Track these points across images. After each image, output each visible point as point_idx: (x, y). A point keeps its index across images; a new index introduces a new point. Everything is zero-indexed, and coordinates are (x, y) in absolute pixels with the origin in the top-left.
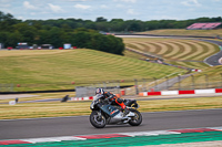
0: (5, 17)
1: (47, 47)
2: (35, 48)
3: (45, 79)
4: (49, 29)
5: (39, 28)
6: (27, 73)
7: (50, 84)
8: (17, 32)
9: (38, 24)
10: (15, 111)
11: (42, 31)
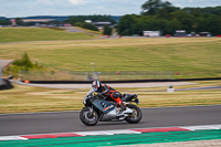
0: (163, 5)
1: (205, 35)
2: (193, 36)
3: (203, 66)
4: (207, 16)
5: (197, 16)
6: (185, 60)
7: (208, 72)
8: (175, 19)
9: (196, 12)
10: (174, 98)
11: (201, 19)
